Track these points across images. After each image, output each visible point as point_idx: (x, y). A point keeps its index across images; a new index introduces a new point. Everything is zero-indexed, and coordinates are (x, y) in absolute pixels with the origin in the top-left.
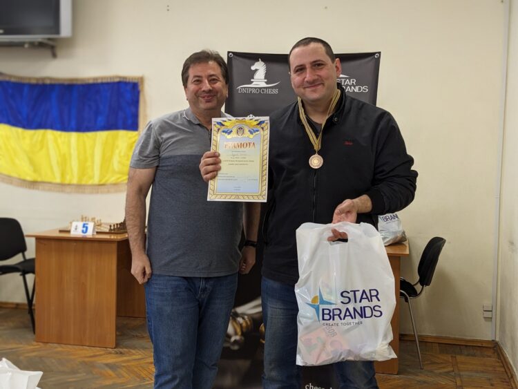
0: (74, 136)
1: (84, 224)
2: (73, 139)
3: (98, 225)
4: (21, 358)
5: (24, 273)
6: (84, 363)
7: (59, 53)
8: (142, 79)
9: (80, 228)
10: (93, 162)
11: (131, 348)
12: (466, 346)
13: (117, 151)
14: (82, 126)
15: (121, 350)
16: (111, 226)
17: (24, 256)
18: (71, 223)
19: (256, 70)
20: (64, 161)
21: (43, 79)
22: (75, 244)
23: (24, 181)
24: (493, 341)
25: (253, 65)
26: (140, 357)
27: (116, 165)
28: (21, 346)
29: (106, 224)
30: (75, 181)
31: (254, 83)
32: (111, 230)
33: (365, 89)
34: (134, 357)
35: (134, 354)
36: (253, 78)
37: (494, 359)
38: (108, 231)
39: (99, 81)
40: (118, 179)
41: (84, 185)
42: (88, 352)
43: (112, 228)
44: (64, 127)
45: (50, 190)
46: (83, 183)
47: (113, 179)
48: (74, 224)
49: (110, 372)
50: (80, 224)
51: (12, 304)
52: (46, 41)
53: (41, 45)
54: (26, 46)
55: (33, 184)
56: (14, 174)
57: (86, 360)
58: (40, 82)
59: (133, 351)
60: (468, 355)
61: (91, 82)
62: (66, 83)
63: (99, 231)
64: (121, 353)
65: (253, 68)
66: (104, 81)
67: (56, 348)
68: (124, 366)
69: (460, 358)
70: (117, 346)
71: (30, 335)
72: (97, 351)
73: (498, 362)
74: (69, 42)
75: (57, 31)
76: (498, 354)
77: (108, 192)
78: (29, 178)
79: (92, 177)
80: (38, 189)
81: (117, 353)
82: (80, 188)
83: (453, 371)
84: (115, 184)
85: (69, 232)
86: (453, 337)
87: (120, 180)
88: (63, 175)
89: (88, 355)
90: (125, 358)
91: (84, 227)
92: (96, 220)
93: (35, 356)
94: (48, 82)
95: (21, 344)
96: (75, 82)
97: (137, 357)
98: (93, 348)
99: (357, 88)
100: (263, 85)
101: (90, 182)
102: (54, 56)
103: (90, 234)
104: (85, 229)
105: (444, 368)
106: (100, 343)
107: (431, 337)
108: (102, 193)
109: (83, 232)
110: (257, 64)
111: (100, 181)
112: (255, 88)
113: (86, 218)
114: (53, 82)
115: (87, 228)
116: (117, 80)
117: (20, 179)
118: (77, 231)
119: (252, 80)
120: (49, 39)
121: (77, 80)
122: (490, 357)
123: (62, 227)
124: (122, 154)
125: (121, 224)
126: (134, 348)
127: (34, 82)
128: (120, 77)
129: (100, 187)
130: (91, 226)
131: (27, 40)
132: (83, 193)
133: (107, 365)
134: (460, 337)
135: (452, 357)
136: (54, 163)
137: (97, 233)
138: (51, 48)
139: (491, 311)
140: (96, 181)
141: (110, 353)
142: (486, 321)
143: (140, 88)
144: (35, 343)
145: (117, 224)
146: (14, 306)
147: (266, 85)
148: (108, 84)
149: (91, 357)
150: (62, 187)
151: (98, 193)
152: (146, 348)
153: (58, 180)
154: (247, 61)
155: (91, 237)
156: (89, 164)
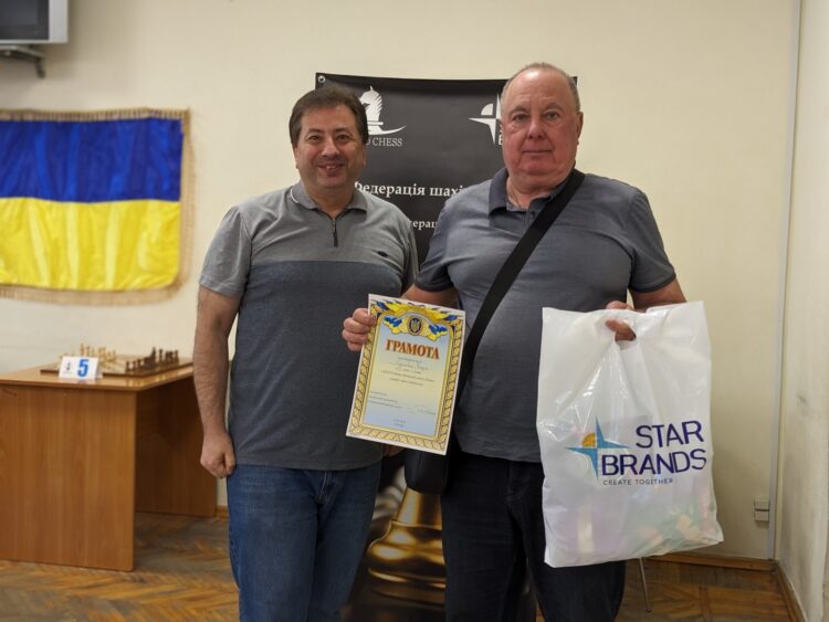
0: (72, 209)
1: (82, 361)
2: (71, 212)
3: (111, 361)
6: (75, 600)
7: (48, 69)
8: (187, 114)
9: (75, 368)
10: (104, 253)
11: (159, 572)
12: (726, 568)
13: (144, 235)
14: (89, 191)
15: (142, 574)
16: (128, 364)
18: (61, 358)
19: (367, 104)
20: (56, 251)
21: (22, 112)
22: (65, 395)
24: (770, 560)
26: (172, 587)
27: (142, 258)
29: (123, 357)
30: (74, 285)
32: (128, 370)
34: (163, 588)
35: (163, 583)
37: (771, 594)
38: (122, 370)
39: (116, 117)
40: (147, 281)
41: (91, 292)
42: (83, 577)
43: (131, 366)
44: (56, 194)
45: (32, 299)
46: (88, 287)
47: (137, 282)
48: (66, 360)
50: (75, 361)
52: (23, 50)
53: (16, 56)
57: (80, 593)
58: (17, 118)
59: (163, 578)
60: (727, 586)
61: (102, 118)
62: (60, 119)
63: (107, 371)
64: (142, 580)
66: (124, 117)
67: (32, 570)
68: (143, 606)
69: (713, 591)
70: (136, 567)
72: (101, 576)
74: (65, 52)
75: (45, 33)
76: (778, 585)
77: (130, 303)
79: (102, 278)
80: (12, 297)
81: (135, 581)
82: (82, 296)
83: (702, 615)
84: (141, 291)
85: (56, 372)
87: (150, 283)
88: (54, 275)
89: (85, 584)
90: (146, 591)
91: (81, 365)
92: (107, 351)
94: (30, 118)
96: (75, 119)
97: (168, 588)
98: (94, 571)
100: (376, 130)
101: (100, 287)
102: (41, 74)
103: (91, 377)
104: (83, 369)
105: (686, 609)
106: (107, 563)
108: (119, 304)
109: (79, 373)
111: (116, 284)
113: (88, 348)
114: (38, 118)
115: (86, 367)
116: (145, 116)
118: (69, 373)
120: (31, 46)
121: (79, 115)
122: (764, 589)
123: (46, 363)
124: (154, 240)
125: (146, 360)
126: (164, 570)
127: (6, 117)
128: (150, 111)
129: (116, 296)
130: (93, 363)
132: (88, 304)
133: (116, 604)
135: (700, 588)
136: (39, 253)
137: (105, 375)
138: (35, 61)
139: (768, 511)
140: (109, 284)
141: (124, 581)
142: (759, 526)
143: (183, 129)
145: (139, 361)
147: (381, 132)
148: (130, 122)
149: (89, 587)
150: (53, 294)
151: (112, 304)
152: (185, 571)
153: (45, 282)
155: (93, 382)
156: (97, 256)
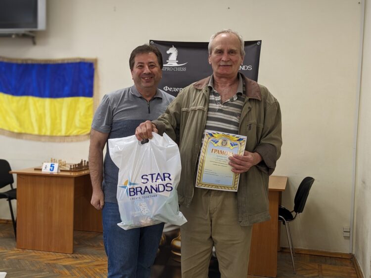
0: (47, 101)
1: (52, 165)
2: (47, 103)
3: (64, 165)
4: (5, 260)
5: (10, 199)
6: (48, 265)
7: (37, 41)
8: (96, 60)
9: (49, 167)
10: (61, 120)
11: (84, 254)
12: (330, 257)
13: (78, 112)
14: (55, 93)
15: (76, 255)
16: (71, 166)
17: (12, 187)
18: (43, 163)
19: (170, 54)
20: (41, 119)
21: (26, 60)
22: (44, 179)
23: (13, 133)
24: (350, 254)
25: (168, 50)
26: (89, 260)
27: (77, 122)
28: (6, 251)
29: (68, 164)
30: (48, 133)
31: (169, 63)
32: (71, 169)
33: (249, 68)
34: (85, 261)
35: (85, 259)
36: (168, 60)
37: (350, 268)
38: (68, 169)
39: (66, 62)
40: (79, 132)
41: (56, 137)
42: (52, 256)
43: (72, 167)
44: (41, 94)
45: (30, 140)
46: (54, 134)
47: (75, 132)
48: (45, 164)
49: (67, 272)
50: (49, 165)
51: (4, 220)
52: (27, 33)
53: (24, 36)
54: (13, 36)
55: (19, 135)
56: (6, 128)
57: (51, 262)
58: (25, 62)
59: (85, 256)
60: (331, 264)
61: (60, 62)
62: (43, 63)
63: (62, 169)
64: (76, 258)
65: (168, 52)
66: (70, 61)
67: (31, 253)
68: (77, 267)
69: (324, 266)
70: (74, 252)
71: (13, 244)
72: (59, 255)
73: (353, 270)
74: (45, 34)
75: (36, 25)
76: (354, 264)
77: (72, 141)
78: (16, 131)
79: (60, 131)
80: (22, 138)
81: (73, 258)
82: (52, 138)
83: (318, 276)
84: (77, 136)
85: (41, 170)
86: (321, 250)
87: (80, 133)
88: (40, 129)
89: (53, 259)
90: (78, 262)
91: (51, 166)
92: (62, 161)
93: (15, 259)
94: (30, 62)
95: (6, 249)
96: (48, 62)
97: (87, 261)
98: (57, 254)
99: (244, 67)
100: (175, 64)
101: (59, 134)
102: (34, 43)
103: (55, 171)
104: (52, 168)
105: (312, 273)
106: (62, 250)
107: (305, 250)
108: (67, 142)
109: (50, 169)
110: (171, 49)
111: (66, 133)
112: (170, 67)
113: (54, 160)
114: (34, 62)
115: (53, 167)
116: (78, 61)
117: (10, 132)
118: (46, 170)
119: (167, 61)
120: (31, 32)
121: (50, 61)
122: (347, 266)
123: (37, 166)
124: (82, 114)
125: (79, 164)
126: (86, 254)
127: (20, 62)
128: (80, 59)
129: (66, 138)
130: (56, 166)
131: (14, 33)
132: (54, 141)
133: (65, 266)
134: (326, 251)
135: (318, 265)
136: (34, 120)
137: (61, 171)
138: (32, 38)
139: (349, 232)
140: (63, 133)
141: (69, 257)
142: (345, 239)
143: (94, 67)
144: (16, 249)
145: (76, 165)
146: (5, 222)
147: (177, 65)
148: (72, 64)
149: (54, 260)
150: (39, 137)
151: (64, 142)
152: (95, 255)
153: (36, 132)
154: (164, 47)
155: (56, 174)
156: (58, 121)
